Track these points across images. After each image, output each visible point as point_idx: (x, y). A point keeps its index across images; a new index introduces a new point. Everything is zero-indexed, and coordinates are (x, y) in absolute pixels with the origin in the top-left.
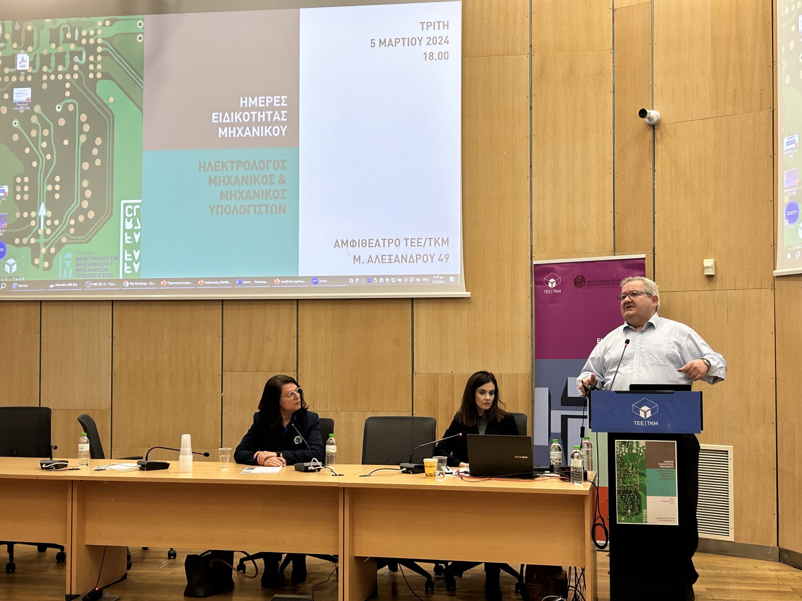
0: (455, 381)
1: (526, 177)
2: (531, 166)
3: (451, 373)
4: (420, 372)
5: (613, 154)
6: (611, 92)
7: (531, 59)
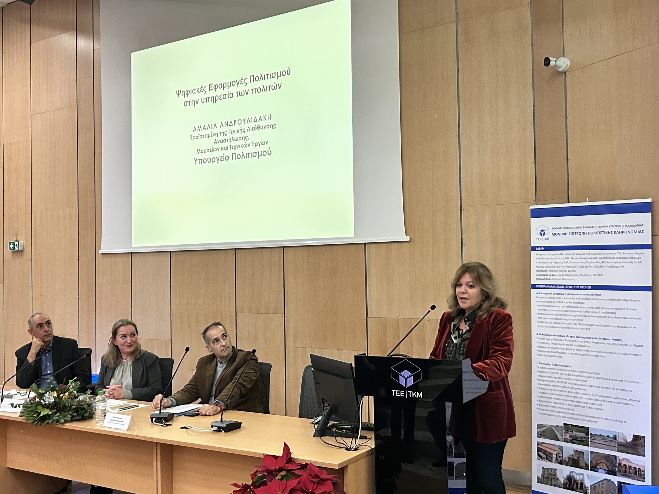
0: (400, 324)
1: (454, 135)
2: (459, 125)
3: (397, 317)
4: (372, 316)
5: (534, 105)
6: (530, 45)
7: (457, 25)
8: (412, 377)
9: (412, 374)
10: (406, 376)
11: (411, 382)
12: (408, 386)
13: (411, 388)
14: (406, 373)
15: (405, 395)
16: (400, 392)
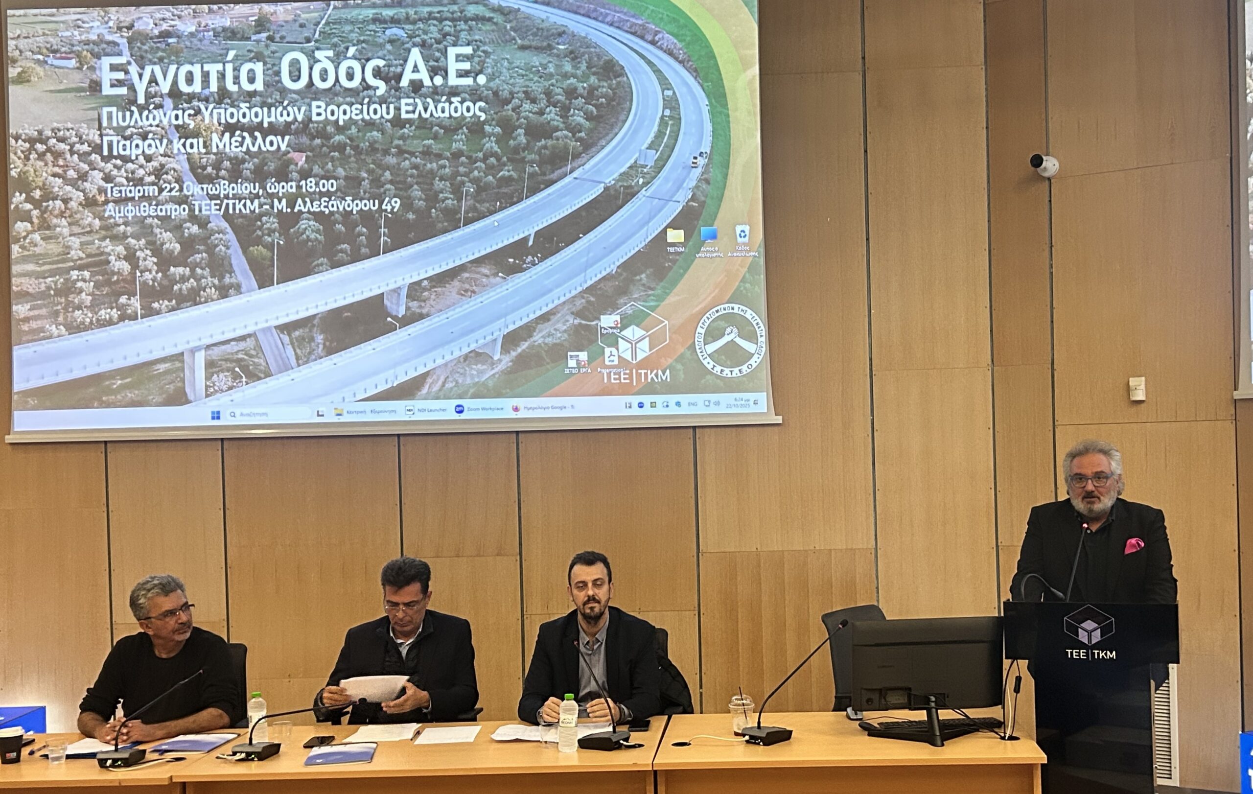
0: (762, 561)
1: (860, 255)
3: (755, 550)
4: (709, 551)
5: (989, 221)
6: (983, 128)
7: (864, 78)
8: (1099, 630)
9: (1099, 624)
10: (1090, 628)
11: (1097, 637)
12: (1093, 642)
13: (1098, 646)
14: (1089, 625)
15: (1087, 655)
16: (1079, 653)
